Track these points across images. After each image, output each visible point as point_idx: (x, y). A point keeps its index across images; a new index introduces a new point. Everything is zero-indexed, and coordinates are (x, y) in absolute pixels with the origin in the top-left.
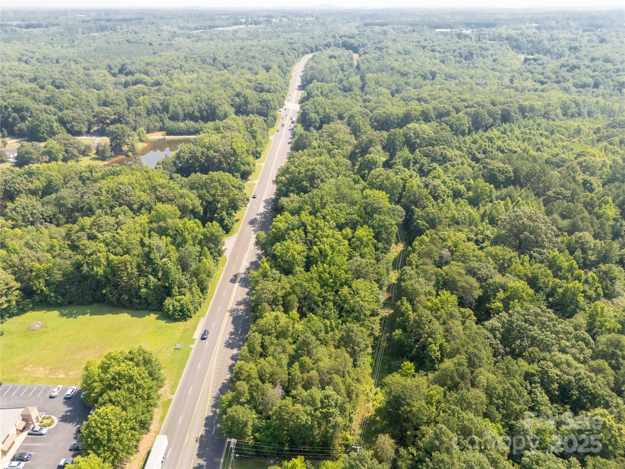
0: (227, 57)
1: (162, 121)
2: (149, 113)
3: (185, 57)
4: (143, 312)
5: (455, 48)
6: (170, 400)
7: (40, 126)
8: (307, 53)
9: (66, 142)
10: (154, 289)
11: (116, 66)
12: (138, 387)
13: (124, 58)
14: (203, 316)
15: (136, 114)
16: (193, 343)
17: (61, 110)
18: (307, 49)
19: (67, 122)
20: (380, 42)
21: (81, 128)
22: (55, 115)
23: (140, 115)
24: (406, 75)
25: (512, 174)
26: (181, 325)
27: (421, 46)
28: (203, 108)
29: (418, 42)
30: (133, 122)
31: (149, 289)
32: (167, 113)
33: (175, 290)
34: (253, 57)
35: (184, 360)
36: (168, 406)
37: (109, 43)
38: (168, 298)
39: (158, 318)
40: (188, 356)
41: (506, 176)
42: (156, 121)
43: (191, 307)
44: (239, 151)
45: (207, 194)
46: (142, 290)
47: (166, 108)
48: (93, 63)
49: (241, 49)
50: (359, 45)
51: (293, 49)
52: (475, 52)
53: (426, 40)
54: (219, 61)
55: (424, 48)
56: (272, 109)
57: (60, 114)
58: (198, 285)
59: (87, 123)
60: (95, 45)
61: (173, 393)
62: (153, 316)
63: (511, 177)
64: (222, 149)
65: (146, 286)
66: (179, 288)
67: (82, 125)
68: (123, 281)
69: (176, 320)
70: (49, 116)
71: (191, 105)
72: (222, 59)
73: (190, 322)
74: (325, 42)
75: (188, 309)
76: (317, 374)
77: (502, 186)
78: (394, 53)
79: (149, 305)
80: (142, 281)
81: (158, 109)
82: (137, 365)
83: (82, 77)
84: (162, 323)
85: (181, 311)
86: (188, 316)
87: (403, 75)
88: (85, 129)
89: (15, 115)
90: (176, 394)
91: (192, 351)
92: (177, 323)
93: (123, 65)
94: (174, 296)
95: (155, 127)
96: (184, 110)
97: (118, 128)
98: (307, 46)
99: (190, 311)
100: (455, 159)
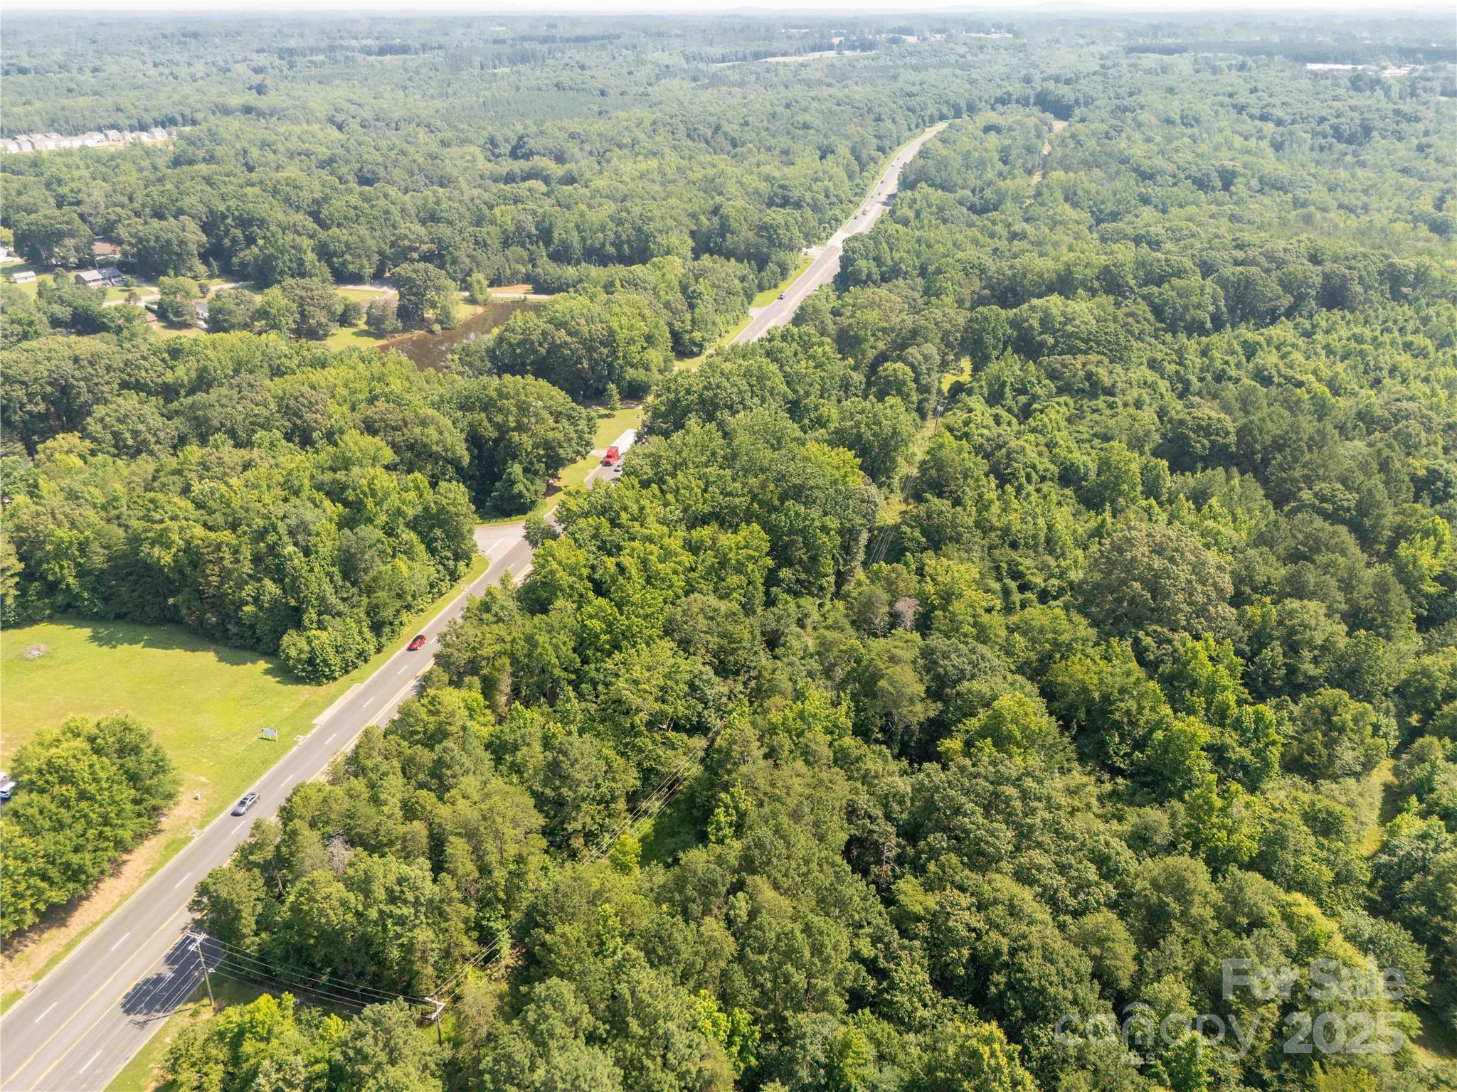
0: (747, 124)
1: (532, 261)
2: (506, 244)
3: (654, 123)
4: (247, 654)
5: (1324, 113)
6: (189, 839)
7: (276, 258)
8: (943, 118)
9: (304, 293)
10: (271, 610)
11: (507, 140)
12: (83, 796)
13: (529, 122)
14: (361, 680)
15: (477, 243)
16: (304, 733)
17: (325, 226)
18: (945, 110)
19: (335, 254)
20: (1131, 94)
21: (362, 267)
22: (311, 237)
23: (486, 245)
24: (1151, 177)
25: (1232, 438)
26: (305, 692)
27: (1235, 106)
28: (624, 237)
29: (1231, 95)
30: (467, 260)
31: (261, 608)
32: (548, 243)
33: (310, 615)
34: (806, 126)
35: (266, 763)
36: (176, 850)
37: (518, 89)
38: (292, 632)
39: (267, 672)
40: (278, 758)
41: (1213, 443)
42: (520, 260)
43: (335, 660)
45: (486, 423)
46: (246, 608)
47: (545, 234)
48: (462, 131)
49: (788, 106)
50: (1077, 102)
51: (909, 109)
52: (1379, 124)
53: (1254, 90)
54: (725, 134)
55: (1240, 109)
56: (780, 245)
57: (323, 235)
58: (368, 614)
59: (376, 258)
60: (488, 93)
61: (201, 827)
62: (262, 665)
63: (1228, 446)
64: (585, 329)
65: (256, 600)
66: (320, 613)
67: (365, 262)
68: (209, 584)
69: (299, 680)
70: (298, 240)
71: (603, 229)
72: (732, 129)
73: (328, 688)
74: (999, 93)
75: (325, 661)
77: (1199, 465)
78: (1154, 120)
79: (259, 640)
80: (249, 589)
81: (529, 236)
82: (98, 751)
83: (421, 160)
84: (271, 681)
85: (311, 661)
86: (327, 678)
87: (1146, 176)
88: (369, 271)
89: (238, 232)
90: (207, 829)
91: (295, 748)
92: (300, 687)
93: (521, 138)
94: (306, 629)
95: (515, 273)
96: (583, 239)
97: (415, 271)
98: (947, 102)
99: (329, 666)
100: (1123, 391)
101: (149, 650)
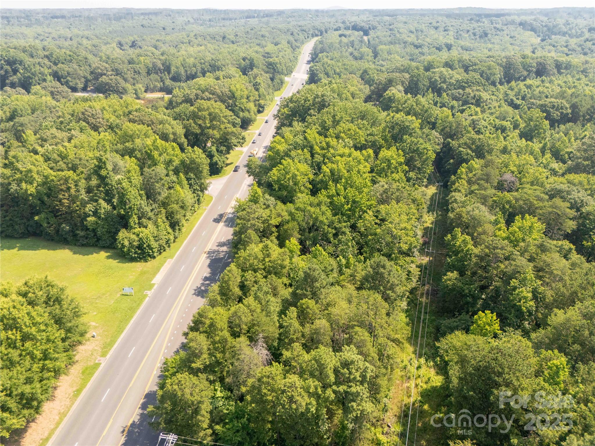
0: (237, 35)
1: (162, 81)
2: (149, 73)
3: (195, 35)
4: (91, 249)
5: (468, 28)
6: (98, 365)
7: (32, 78)
8: (317, 35)
9: (53, 89)
10: (106, 219)
11: (127, 44)
12: (25, 338)
13: (135, 36)
14: (171, 257)
15: (135, 72)
16: (150, 289)
17: (55, 64)
18: (317, 32)
19: (62, 77)
20: (390, 25)
21: (77, 84)
22: (50, 68)
23: (139, 73)
24: (420, 47)
25: (569, 111)
26: (138, 266)
27: (434, 27)
28: (206, 69)
29: (430, 24)
30: (132, 80)
31: (99, 218)
32: (169, 73)
33: (134, 220)
34: (263, 36)
35: (133, 310)
36: (91, 374)
37: (124, 27)
38: (124, 230)
39: (108, 257)
40: (139, 305)
41: (562, 113)
42: (156, 80)
43: (155, 245)
44: (238, 94)
45: (193, 125)
46: (89, 219)
47: (167, 69)
48: (104, 39)
49: (252, 30)
50: (370, 28)
51: (303, 30)
52: (489, 32)
53: (438, 22)
54: (229, 39)
55: (436, 28)
56: (278, 72)
57: (55, 68)
58: (167, 218)
59: (83, 80)
60: (110, 28)
61: (104, 355)
62: (103, 254)
63: (568, 114)
64: (218, 91)
65: (95, 213)
66: (139, 218)
67: (78, 81)
68: (62, 204)
69: (132, 260)
70: (42, 69)
71: (195, 66)
72: (232, 37)
73: (151, 264)
74: (335, 27)
75: (149, 246)
76: (327, 325)
77: (556, 124)
78: (406, 31)
79: (98, 240)
80: (90, 208)
81: (159, 69)
82: (31, 303)
83: (90, 47)
84: (114, 263)
85: (140, 247)
86: (149, 256)
87: (417, 47)
88: (80, 86)
89: (8, 67)
90: (108, 356)
91: (147, 299)
92: (134, 264)
93: (134, 42)
94: (132, 228)
95: (155, 87)
96: (186, 71)
97: (111, 80)
98: (317, 29)
99: (151, 249)
101: (22, 252)
